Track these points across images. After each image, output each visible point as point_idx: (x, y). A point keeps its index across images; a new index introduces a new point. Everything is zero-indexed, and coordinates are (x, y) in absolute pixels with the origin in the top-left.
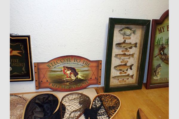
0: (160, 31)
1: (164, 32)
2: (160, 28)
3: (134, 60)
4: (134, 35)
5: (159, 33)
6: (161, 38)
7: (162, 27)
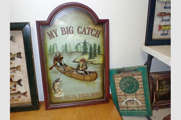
0: (51, 36)
1: (57, 36)
2: (51, 32)
3: (23, 73)
4: (14, 43)
5: (50, 39)
6: (55, 45)
7: (53, 30)
